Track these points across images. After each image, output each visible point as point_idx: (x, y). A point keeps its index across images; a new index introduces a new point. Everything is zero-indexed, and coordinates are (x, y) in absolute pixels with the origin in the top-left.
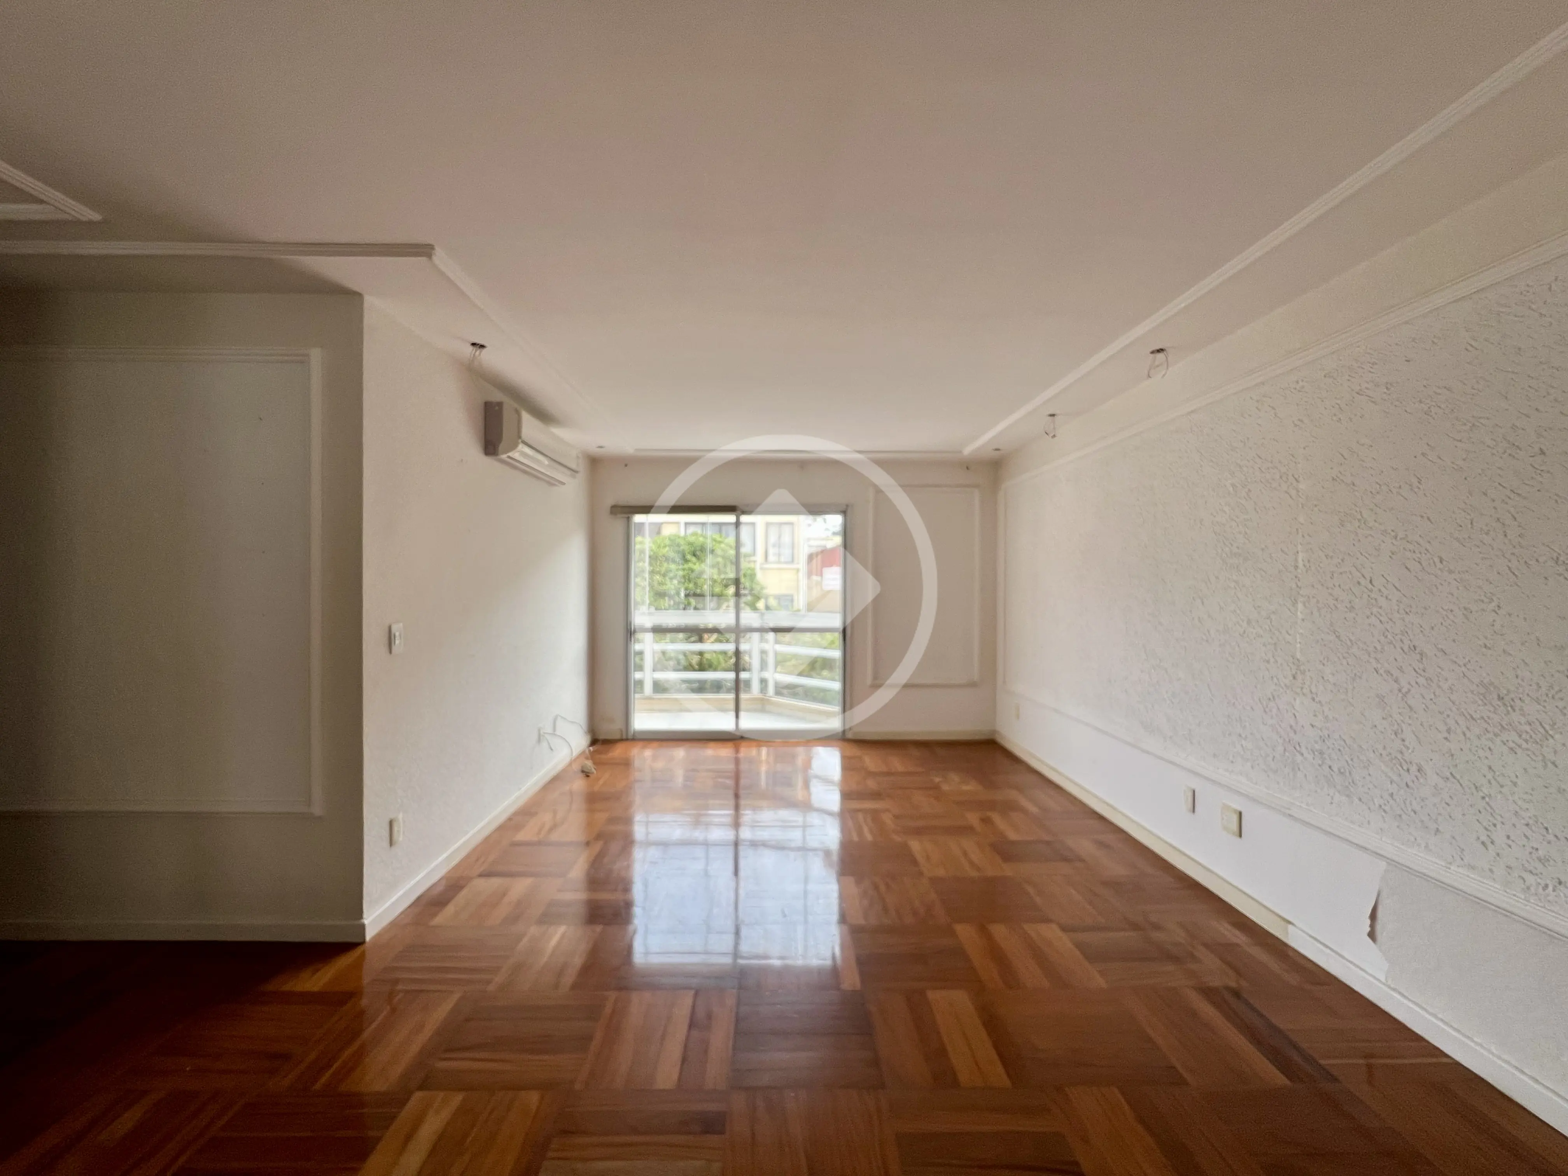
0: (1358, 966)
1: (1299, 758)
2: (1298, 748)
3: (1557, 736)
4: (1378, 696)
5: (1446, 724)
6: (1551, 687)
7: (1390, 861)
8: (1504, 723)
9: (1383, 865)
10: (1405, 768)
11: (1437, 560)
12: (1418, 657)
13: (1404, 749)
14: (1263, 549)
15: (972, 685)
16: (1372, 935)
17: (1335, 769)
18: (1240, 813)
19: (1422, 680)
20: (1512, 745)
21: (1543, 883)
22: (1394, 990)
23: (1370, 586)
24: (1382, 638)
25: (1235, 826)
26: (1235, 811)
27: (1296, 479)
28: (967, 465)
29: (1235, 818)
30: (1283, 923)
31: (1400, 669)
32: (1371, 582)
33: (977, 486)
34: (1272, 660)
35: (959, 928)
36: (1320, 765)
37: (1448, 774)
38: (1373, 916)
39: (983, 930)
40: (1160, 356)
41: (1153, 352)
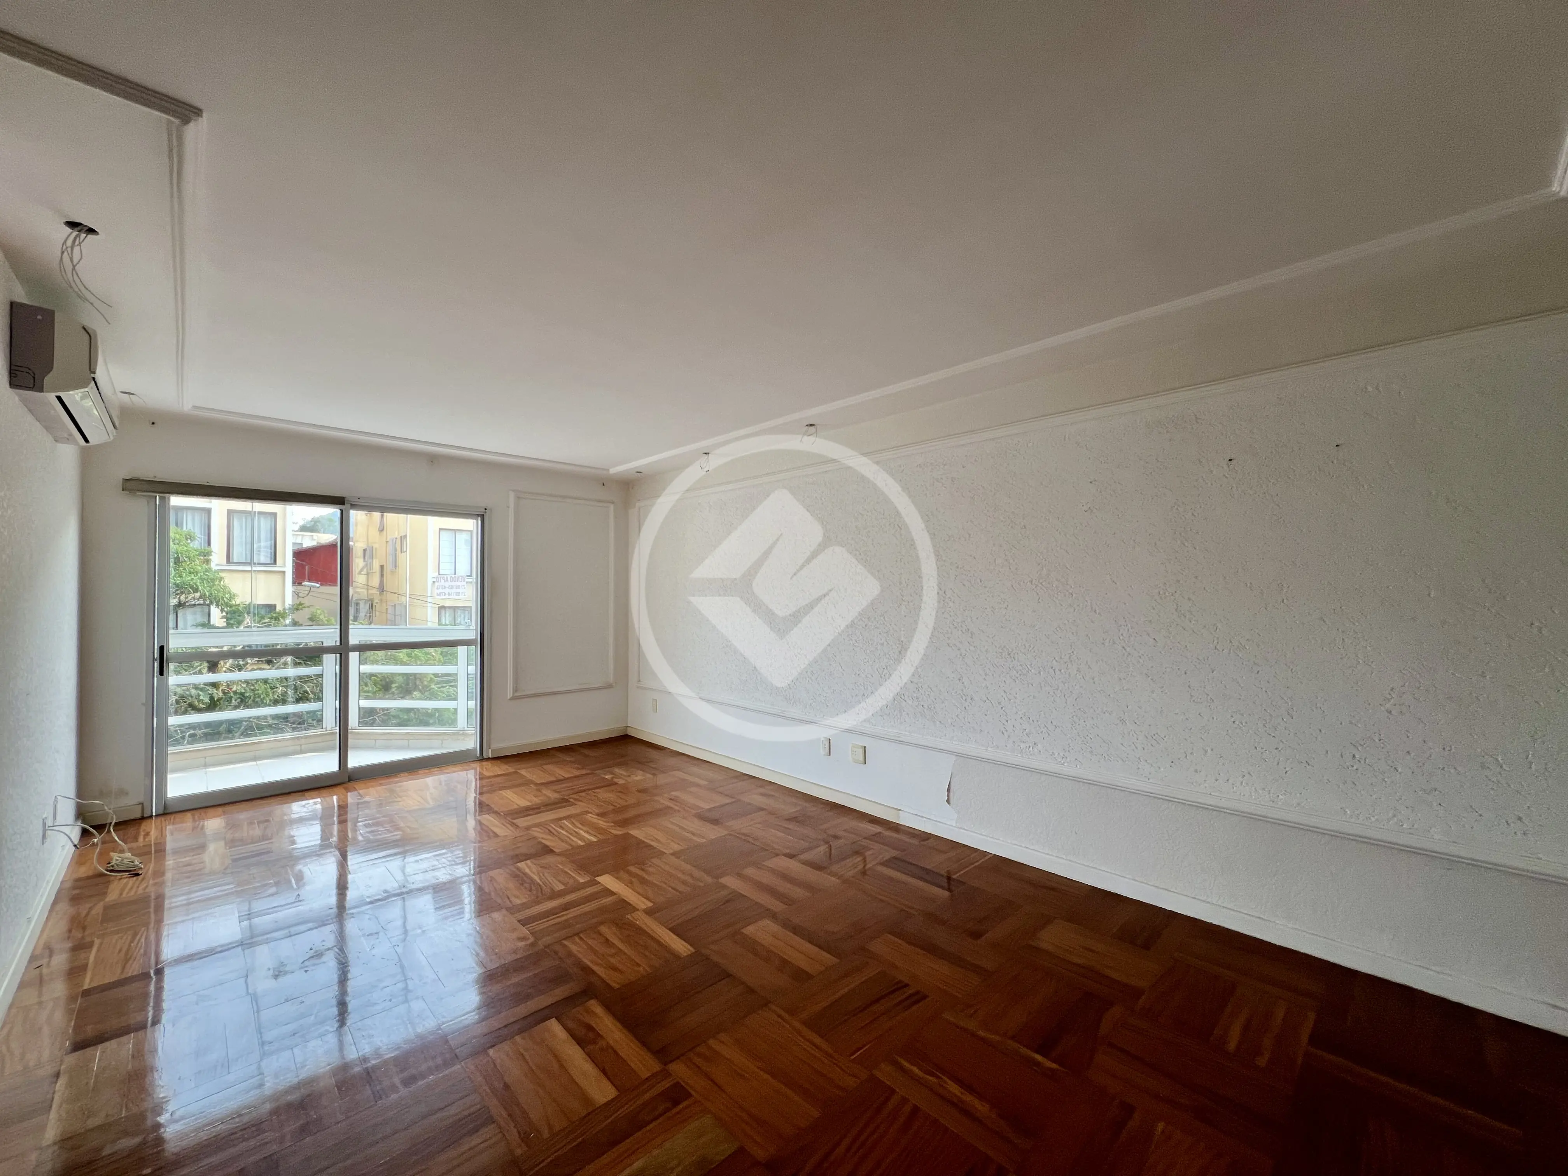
0: (940, 822)
1: (904, 704)
2: (903, 697)
3: (1033, 671)
4: (949, 659)
5: (984, 670)
6: (1030, 646)
7: (958, 755)
8: (1011, 667)
9: (954, 758)
10: (964, 699)
11: (979, 581)
12: (970, 635)
13: (964, 688)
14: (878, 571)
15: (609, 686)
16: (948, 801)
17: (926, 706)
18: (865, 747)
19: (972, 648)
20: (1013, 678)
21: (1028, 745)
22: (961, 828)
23: (944, 595)
24: (951, 625)
25: (862, 758)
26: (862, 746)
27: (900, 527)
28: (604, 482)
29: (861, 751)
30: (896, 811)
31: (961, 642)
32: (945, 592)
33: (613, 503)
34: (885, 643)
35: (724, 880)
36: (916, 706)
37: (986, 699)
38: (949, 790)
39: (740, 875)
40: (812, 428)
41: (807, 425)
